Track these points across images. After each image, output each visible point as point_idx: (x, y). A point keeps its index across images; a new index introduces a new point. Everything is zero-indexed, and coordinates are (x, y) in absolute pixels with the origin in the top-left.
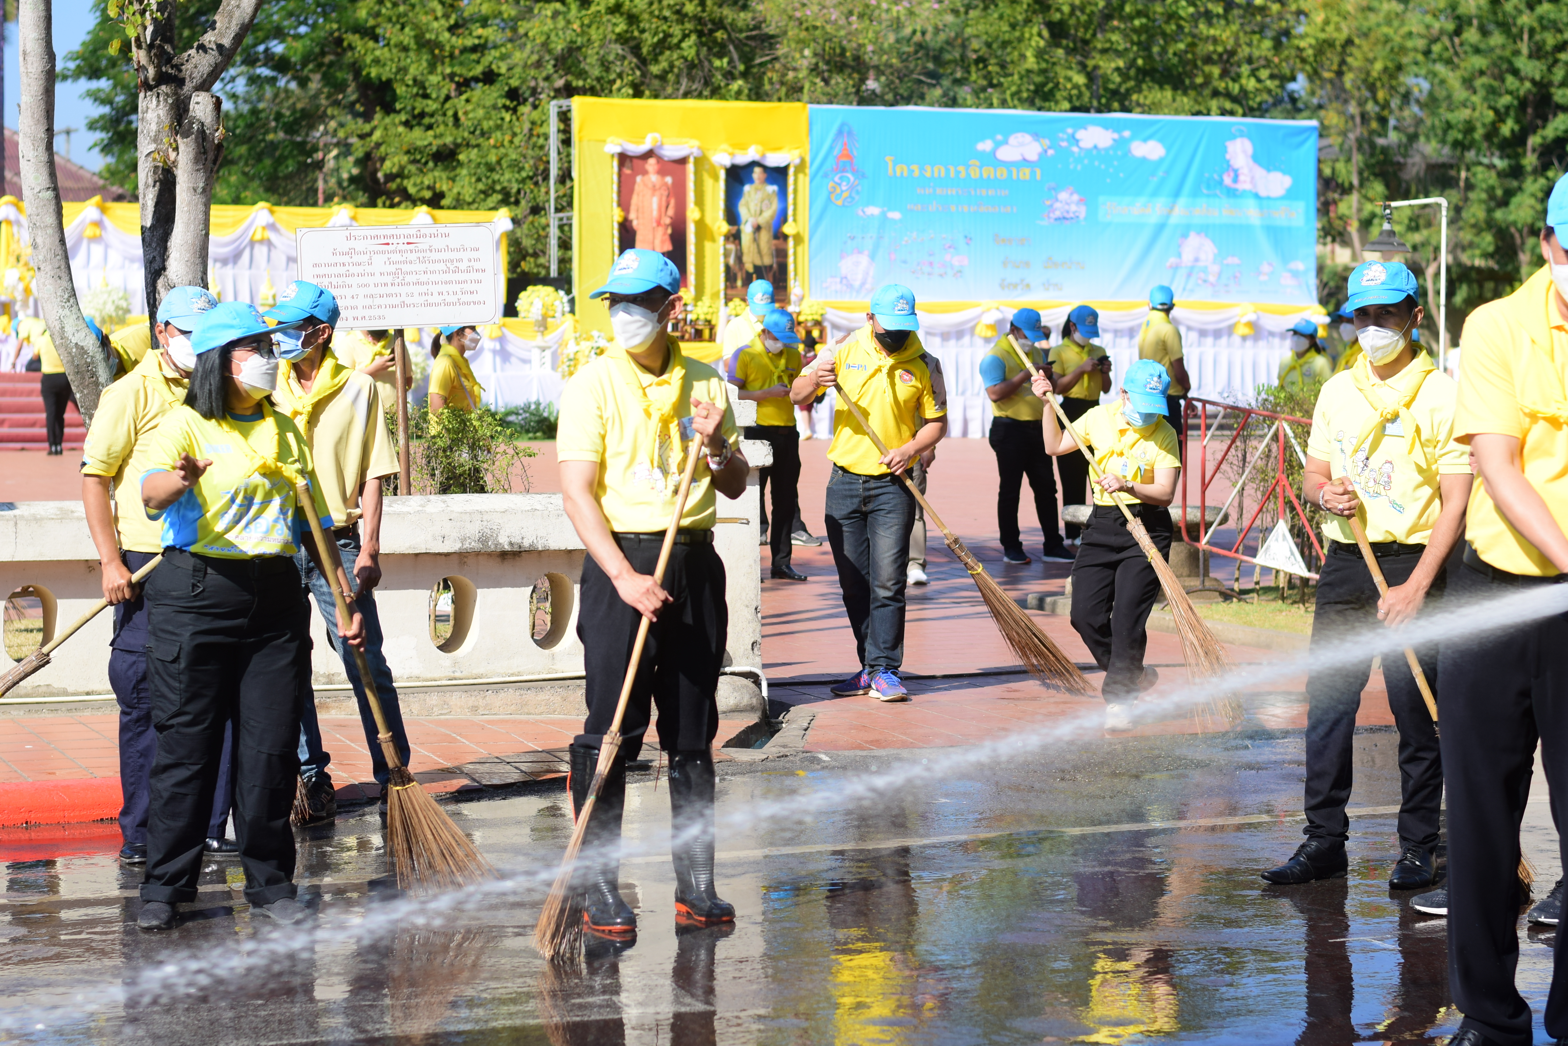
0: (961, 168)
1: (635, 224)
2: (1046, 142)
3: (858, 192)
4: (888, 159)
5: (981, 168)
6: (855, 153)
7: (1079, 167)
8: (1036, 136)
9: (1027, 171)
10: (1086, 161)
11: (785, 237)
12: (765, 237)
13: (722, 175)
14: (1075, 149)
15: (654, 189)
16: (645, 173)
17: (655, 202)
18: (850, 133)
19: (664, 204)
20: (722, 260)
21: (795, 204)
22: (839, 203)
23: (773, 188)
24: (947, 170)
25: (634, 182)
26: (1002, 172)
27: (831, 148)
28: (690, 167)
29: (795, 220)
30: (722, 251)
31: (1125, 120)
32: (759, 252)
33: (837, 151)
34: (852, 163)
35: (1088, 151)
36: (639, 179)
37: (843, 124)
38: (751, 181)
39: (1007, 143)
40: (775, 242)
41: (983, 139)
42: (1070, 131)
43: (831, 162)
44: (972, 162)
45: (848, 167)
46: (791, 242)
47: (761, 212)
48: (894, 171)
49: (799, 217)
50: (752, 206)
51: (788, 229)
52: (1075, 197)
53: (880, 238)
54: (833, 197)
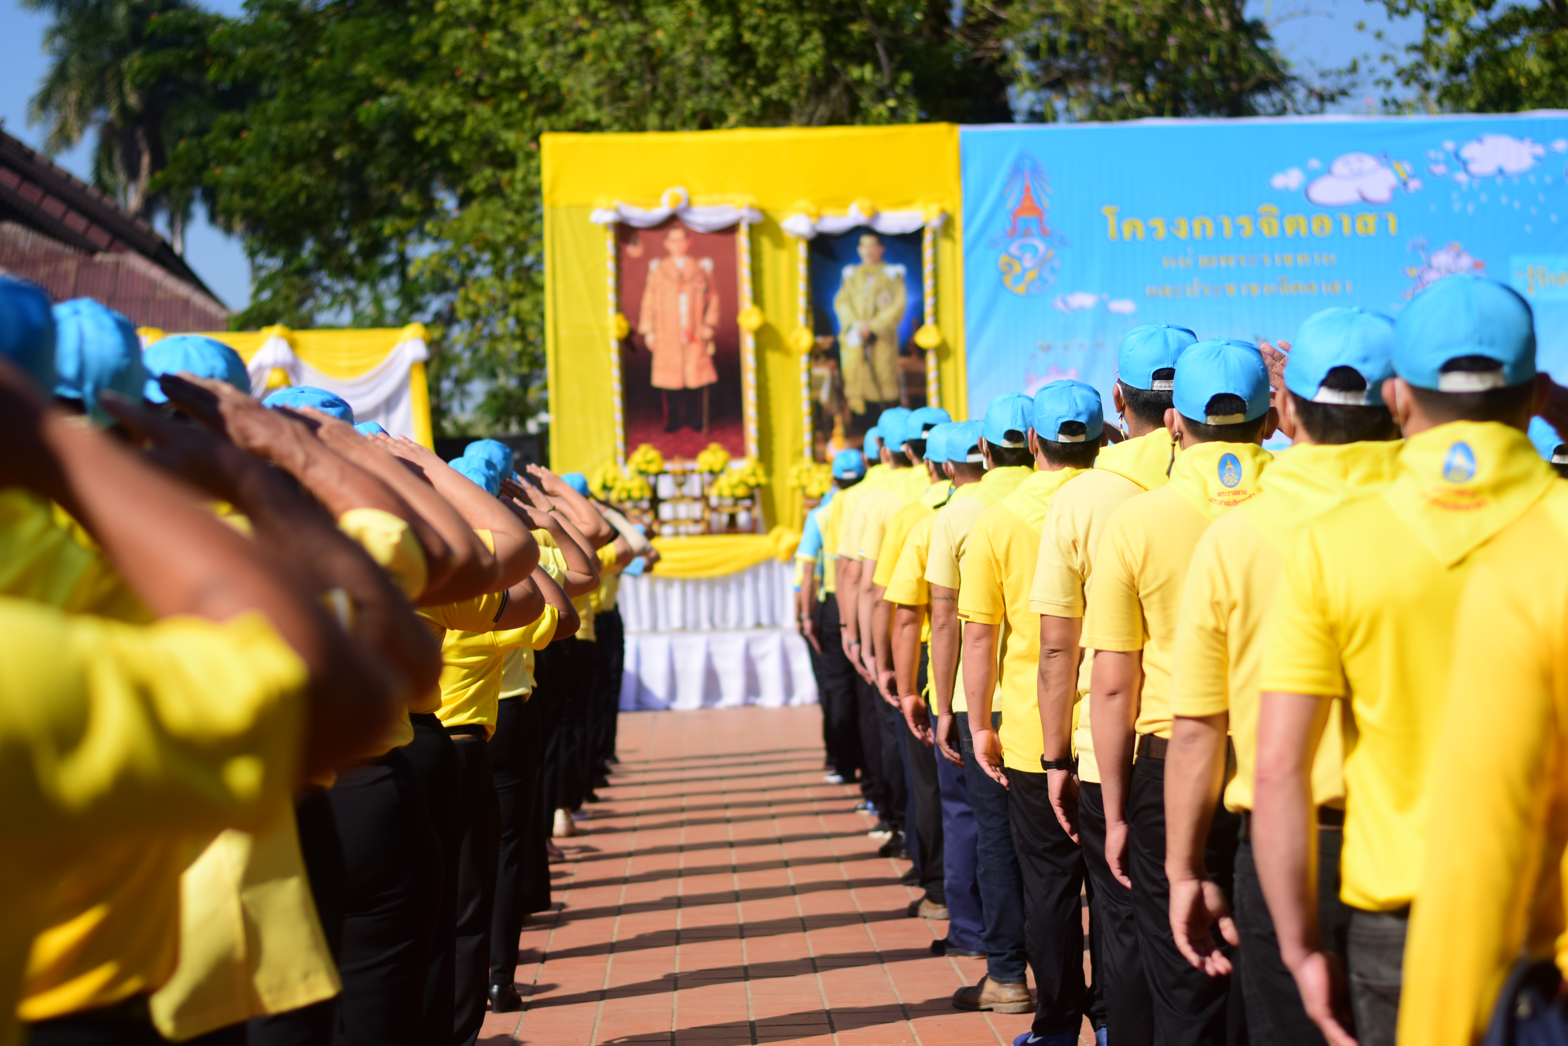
0: (1244, 221)
1: (650, 340)
2: (1405, 168)
3: (1053, 270)
4: (1108, 211)
5: (1281, 219)
6: (1046, 203)
7: (1471, 208)
8: (1385, 158)
9: (1371, 220)
10: (1484, 198)
11: (921, 353)
12: (883, 353)
13: (801, 251)
14: (1462, 177)
15: (681, 280)
16: (664, 254)
17: (684, 303)
18: (1036, 171)
19: (699, 305)
20: (804, 395)
21: (936, 294)
22: (1021, 289)
23: (895, 271)
24: (1219, 226)
25: (645, 271)
26: (1324, 225)
27: (1002, 197)
28: (743, 239)
29: (937, 321)
30: (803, 379)
31: (1556, 122)
32: (875, 378)
33: (1012, 202)
34: (1040, 221)
35: (1487, 181)
36: (654, 265)
37: (1022, 156)
38: (855, 259)
39: (1329, 172)
40: (903, 361)
41: (1282, 167)
42: (1449, 146)
43: (1002, 222)
44: (1264, 208)
45: (1034, 227)
46: (931, 360)
47: (876, 311)
48: (1120, 231)
49: (946, 316)
50: (859, 302)
51: (926, 337)
52: (1466, 261)
53: (1098, 346)
54: (1008, 280)
